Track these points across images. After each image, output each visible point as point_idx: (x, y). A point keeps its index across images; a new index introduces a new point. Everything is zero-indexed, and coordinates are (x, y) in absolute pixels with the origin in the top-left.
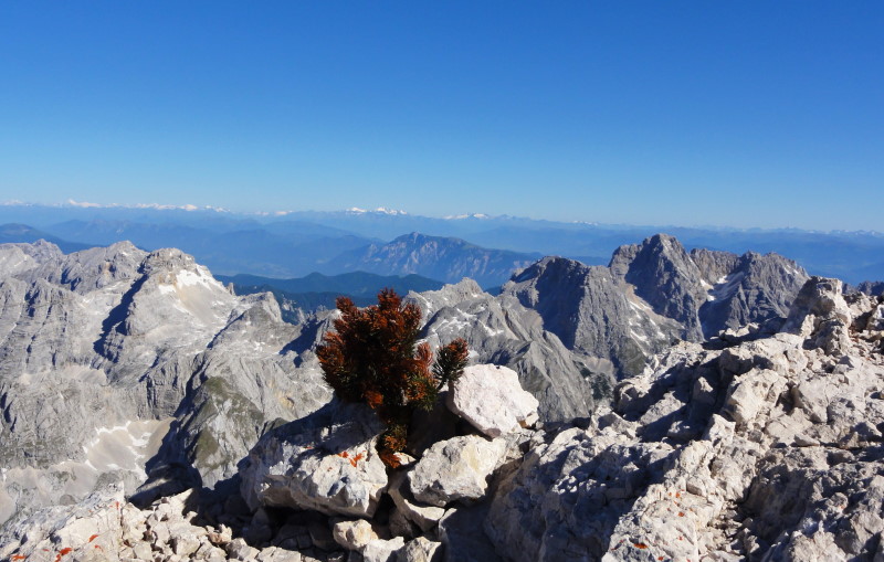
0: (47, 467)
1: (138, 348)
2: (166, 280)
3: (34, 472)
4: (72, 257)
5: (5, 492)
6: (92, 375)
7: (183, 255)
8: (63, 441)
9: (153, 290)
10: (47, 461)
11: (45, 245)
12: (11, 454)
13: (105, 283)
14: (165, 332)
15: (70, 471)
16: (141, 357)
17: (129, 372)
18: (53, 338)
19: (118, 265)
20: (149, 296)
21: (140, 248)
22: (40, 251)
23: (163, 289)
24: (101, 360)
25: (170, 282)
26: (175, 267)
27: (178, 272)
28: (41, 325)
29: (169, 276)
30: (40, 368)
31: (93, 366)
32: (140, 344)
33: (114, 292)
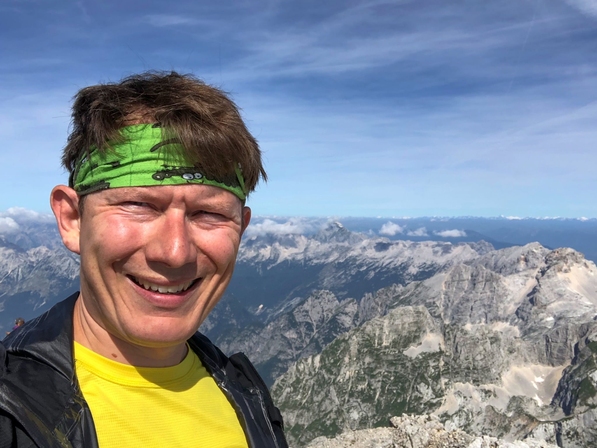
0: (478, 385)
1: (541, 315)
2: (563, 269)
3: (470, 386)
4: (500, 251)
5: (453, 396)
6: (510, 330)
7: (576, 253)
8: (489, 370)
9: (553, 276)
10: (478, 381)
11: (484, 244)
12: (457, 373)
13: (521, 270)
14: (560, 305)
15: (492, 390)
16: (543, 321)
17: (534, 331)
18: (486, 303)
19: (530, 257)
20: (550, 280)
21: (545, 247)
22: (481, 248)
23: (560, 276)
24: (516, 321)
25: (566, 271)
26: (570, 261)
27: (572, 265)
28: (479, 294)
29: (565, 267)
30: (478, 321)
31: (511, 324)
32: (542, 312)
33: (526, 276)
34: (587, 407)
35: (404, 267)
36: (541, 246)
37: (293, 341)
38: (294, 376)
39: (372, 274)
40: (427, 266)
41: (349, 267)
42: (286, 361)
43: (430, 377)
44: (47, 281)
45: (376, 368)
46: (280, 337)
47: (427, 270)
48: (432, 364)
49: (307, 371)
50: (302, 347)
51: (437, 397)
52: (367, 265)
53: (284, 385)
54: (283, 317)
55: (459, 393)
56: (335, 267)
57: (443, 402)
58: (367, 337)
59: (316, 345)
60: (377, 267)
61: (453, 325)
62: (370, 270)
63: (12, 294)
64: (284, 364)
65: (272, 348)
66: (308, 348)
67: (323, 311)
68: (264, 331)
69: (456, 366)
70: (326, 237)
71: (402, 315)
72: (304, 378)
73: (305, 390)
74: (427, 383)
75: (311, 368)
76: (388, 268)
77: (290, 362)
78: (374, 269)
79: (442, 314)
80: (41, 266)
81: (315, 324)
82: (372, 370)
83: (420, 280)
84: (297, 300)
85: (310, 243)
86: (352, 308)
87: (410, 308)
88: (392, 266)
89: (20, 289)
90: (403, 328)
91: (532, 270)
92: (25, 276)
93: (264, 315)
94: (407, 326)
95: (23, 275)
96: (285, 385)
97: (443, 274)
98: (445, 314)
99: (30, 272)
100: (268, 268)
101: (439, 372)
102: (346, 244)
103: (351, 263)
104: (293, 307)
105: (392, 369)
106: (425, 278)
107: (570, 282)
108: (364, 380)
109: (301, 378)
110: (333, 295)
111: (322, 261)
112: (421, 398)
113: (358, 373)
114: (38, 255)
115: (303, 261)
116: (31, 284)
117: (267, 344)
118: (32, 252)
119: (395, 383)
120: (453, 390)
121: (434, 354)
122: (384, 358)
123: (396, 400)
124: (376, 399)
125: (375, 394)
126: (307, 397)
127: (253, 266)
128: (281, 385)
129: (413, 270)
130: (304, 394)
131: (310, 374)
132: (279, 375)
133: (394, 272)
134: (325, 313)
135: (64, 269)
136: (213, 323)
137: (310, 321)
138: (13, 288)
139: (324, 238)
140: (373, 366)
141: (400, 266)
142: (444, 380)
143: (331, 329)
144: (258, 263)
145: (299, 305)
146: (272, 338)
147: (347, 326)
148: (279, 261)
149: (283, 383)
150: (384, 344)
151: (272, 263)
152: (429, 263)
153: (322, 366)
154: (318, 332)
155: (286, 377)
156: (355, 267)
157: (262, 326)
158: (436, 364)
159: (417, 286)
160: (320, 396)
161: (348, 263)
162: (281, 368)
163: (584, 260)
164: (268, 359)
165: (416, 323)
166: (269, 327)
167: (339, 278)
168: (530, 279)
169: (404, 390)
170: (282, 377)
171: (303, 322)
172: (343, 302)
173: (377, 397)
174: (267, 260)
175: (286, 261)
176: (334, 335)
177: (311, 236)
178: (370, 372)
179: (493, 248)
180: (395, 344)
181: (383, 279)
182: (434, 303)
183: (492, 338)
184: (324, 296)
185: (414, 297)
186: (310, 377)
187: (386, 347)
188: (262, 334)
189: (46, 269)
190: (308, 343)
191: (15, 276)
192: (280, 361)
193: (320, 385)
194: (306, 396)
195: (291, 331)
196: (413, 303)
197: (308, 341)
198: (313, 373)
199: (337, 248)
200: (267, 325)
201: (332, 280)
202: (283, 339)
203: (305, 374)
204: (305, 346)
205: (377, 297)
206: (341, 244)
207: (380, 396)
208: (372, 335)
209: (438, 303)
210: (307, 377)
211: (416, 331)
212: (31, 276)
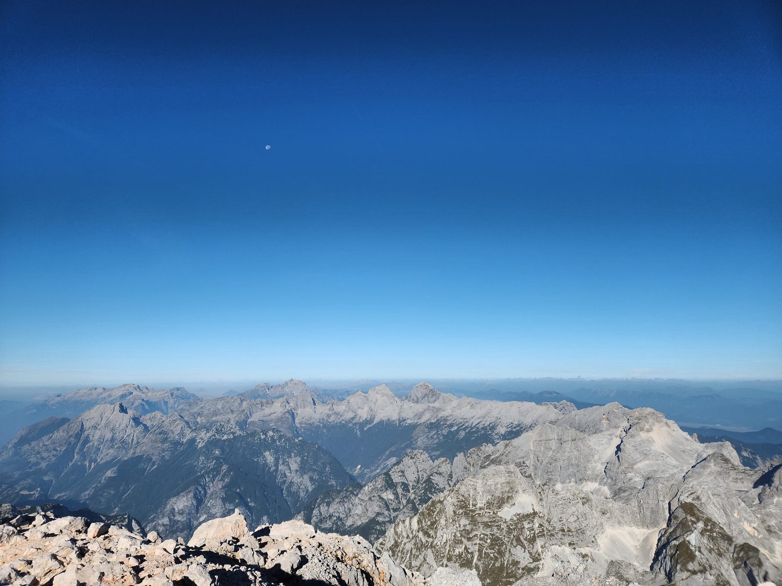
0: (575, 549)
1: (629, 475)
2: (645, 429)
3: (568, 550)
4: (582, 411)
5: (550, 560)
6: (599, 490)
7: (656, 412)
8: (583, 533)
9: (636, 435)
10: (574, 544)
11: (566, 403)
12: (552, 535)
13: (604, 429)
14: (647, 465)
15: (589, 554)
16: (632, 481)
17: (624, 491)
18: (574, 462)
19: (612, 417)
20: (635, 439)
21: (625, 407)
22: (564, 408)
23: (643, 435)
24: (605, 480)
25: (648, 431)
26: (651, 421)
27: (654, 424)
28: (566, 453)
29: (647, 427)
30: (568, 481)
31: (600, 484)
32: (630, 472)
33: (610, 435)
34: (689, 573)
35: (493, 428)
36: (621, 406)
37: (390, 502)
38: (392, 539)
39: (462, 434)
40: (514, 426)
41: (440, 427)
42: (384, 523)
43: (526, 539)
44: (160, 445)
45: (472, 530)
46: (378, 499)
47: (514, 430)
48: (526, 526)
49: (405, 534)
50: (399, 508)
51: (534, 561)
52: (457, 425)
53: (382, 548)
54: (380, 477)
55: (556, 557)
56: (427, 427)
57: (541, 566)
58: (461, 498)
59: (412, 506)
60: (467, 427)
61: (543, 485)
62: (460, 430)
63: (126, 459)
64: (382, 526)
65: (370, 510)
66: (405, 510)
67: (418, 472)
68: (362, 491)
69: (550, 528)
70: (418, 399)
71: (494, 475)
72: (402, 541)
73: (403, 554)
74: (523, 546)
75: (408, 531)
76: (478, 428)
77: (388, 524)
78: (464, 429)
79: (532, 474)
80: (155, 430)
81: (411, 484)
82: (468, 533)
83: (509, 439)
84: (394, 460)
85: (404, 404)
86: (445, 468)
87: (502, 468)
88: (481, 426)
89: (134, 453)
90: (496, 489)
91: (614, 430)
92: (139, 440)
93: (362, 475)
94: (499, 486)
95: (138, 440)
96: (384, 549)
97: (530, 433)
98: (535, 474)
99: (145, 436)
100: (365, 429)
101: (534, 534)
102: (437, 404)
103: (442, 423)
104: (389, 467)
105: (488, 532)
106: (513, 438)
107: (654, 441)
108: (462, 543)
109: (399, 541)
110: (427, 455)
111: (416, 421)
112: (518, 563)
113: (455, 536)
114: (153, 419)
115: (397, 422)
116: (144, 448)
117: (365, 507)
118: (148, 417)
119: (491, 546)
120: (549, 553)
121: (528, 516)
122: (479, 519)
123: (494, 564)
124: (474, 564)
125: (473, 557)
126: (406, 561)
127: (351, 427)
128: (380, 549)
129: (502, 430)
130: (402, 558)
131: (408, 537)
132: (378, 538)
133: (483, 432)
134: (420, 474)
135: (176, 433)
136: (314, 483)
137: (406, 482)
138: (127, 453)
139: (416, 399)
140: (468, 528)
141: (489, 425)
142: (539, 543)
143: (426, 490)
144: (355, 424)
145: (395, 465)
146: (370, 499)
147: (441, 486)
148: (375, 422)
149: (381, 546)
150: (478, 505)
151: (368, 424)
152: (516, 423)
153: (419, 528)
154: (414, 493)
155: (384, 540)
156: (446, 427)
157: (361, 487)
158: (531, 525)
159: (507, 445)
160: (418, 560)
161: (439, 423)
162: (379, 530)
163: (665, 420)
164: (367, 521)
165: (508, 483)
166: (367, 487)
167: (432, 438)
168: (614, 438)
169: (501, 553)
170: (381, 540)
171: (399, 483)
172: (437, 462)
173: (475, 560)
174: (364, 421)
175: (381, 422)
176: (430, 495)
177: (404, 398)
178: (467, 534)
179: (576, 409)
180: (489, 505)
181: (473, 438)
182: (524, 463)
183: (583, 498)
184: (418, 456)
185: (504, 457)
186: (408, 540)
187: (481, 509)
188: (359, 496)
189: (160, 434)
190: (405, 504)
191: (130, 441)
192: (378, 523)
193: (418, 549)
194: (404, 560)
195: (389, 492)
196: (503, 462)
197: (404, 502)
198: (411, 536)
199: (429, 408)
200: (365, 486)
201: (425, 440)
202: (380, 500)
203: (403, 536)
204: (401, 507)
205: (468, 457)
206: (432, 405)
207: (479, 560)
208: (466, 495)
209: (527, 463)
210: (405, 540)
211: (509, 492)
212: (145, 440)
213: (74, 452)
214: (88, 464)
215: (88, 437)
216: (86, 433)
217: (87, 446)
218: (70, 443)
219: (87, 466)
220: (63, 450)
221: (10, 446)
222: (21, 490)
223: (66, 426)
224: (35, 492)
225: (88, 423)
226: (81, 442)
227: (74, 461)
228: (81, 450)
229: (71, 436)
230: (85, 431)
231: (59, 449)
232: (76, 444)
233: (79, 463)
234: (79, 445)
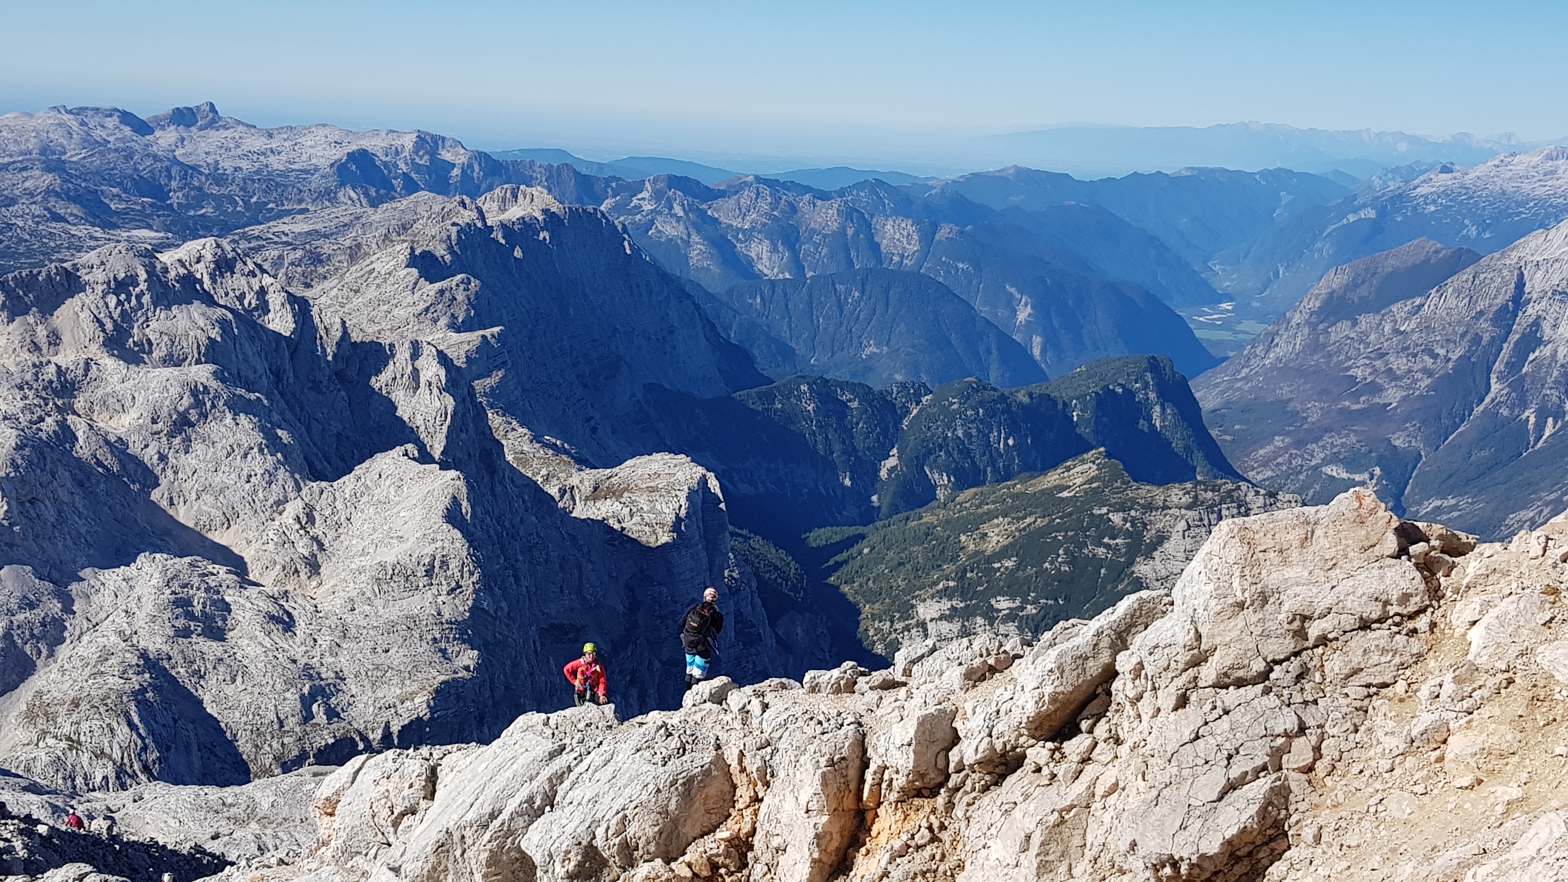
213: (1489, 371)
214: (1532, 420)
215: (1537, 324)
216: (1531, 310)
217: (1532, 357)
218: (1477, 339)
219: (1531, 426)
220: (1454, 357)
221: (1297, 318)
222: (1326, 462)
223: (1466, 275)
224: (1366, 476)
225: (1539, 275)
226: (1514, 337)
227: (1488, 400)
228: (1514, 366)
229: (1481, 313)
230: (1528, 301)
231: (1442, 352)
232: (1498, 342)
233: (1505, 412)
234: (1507, 349)
